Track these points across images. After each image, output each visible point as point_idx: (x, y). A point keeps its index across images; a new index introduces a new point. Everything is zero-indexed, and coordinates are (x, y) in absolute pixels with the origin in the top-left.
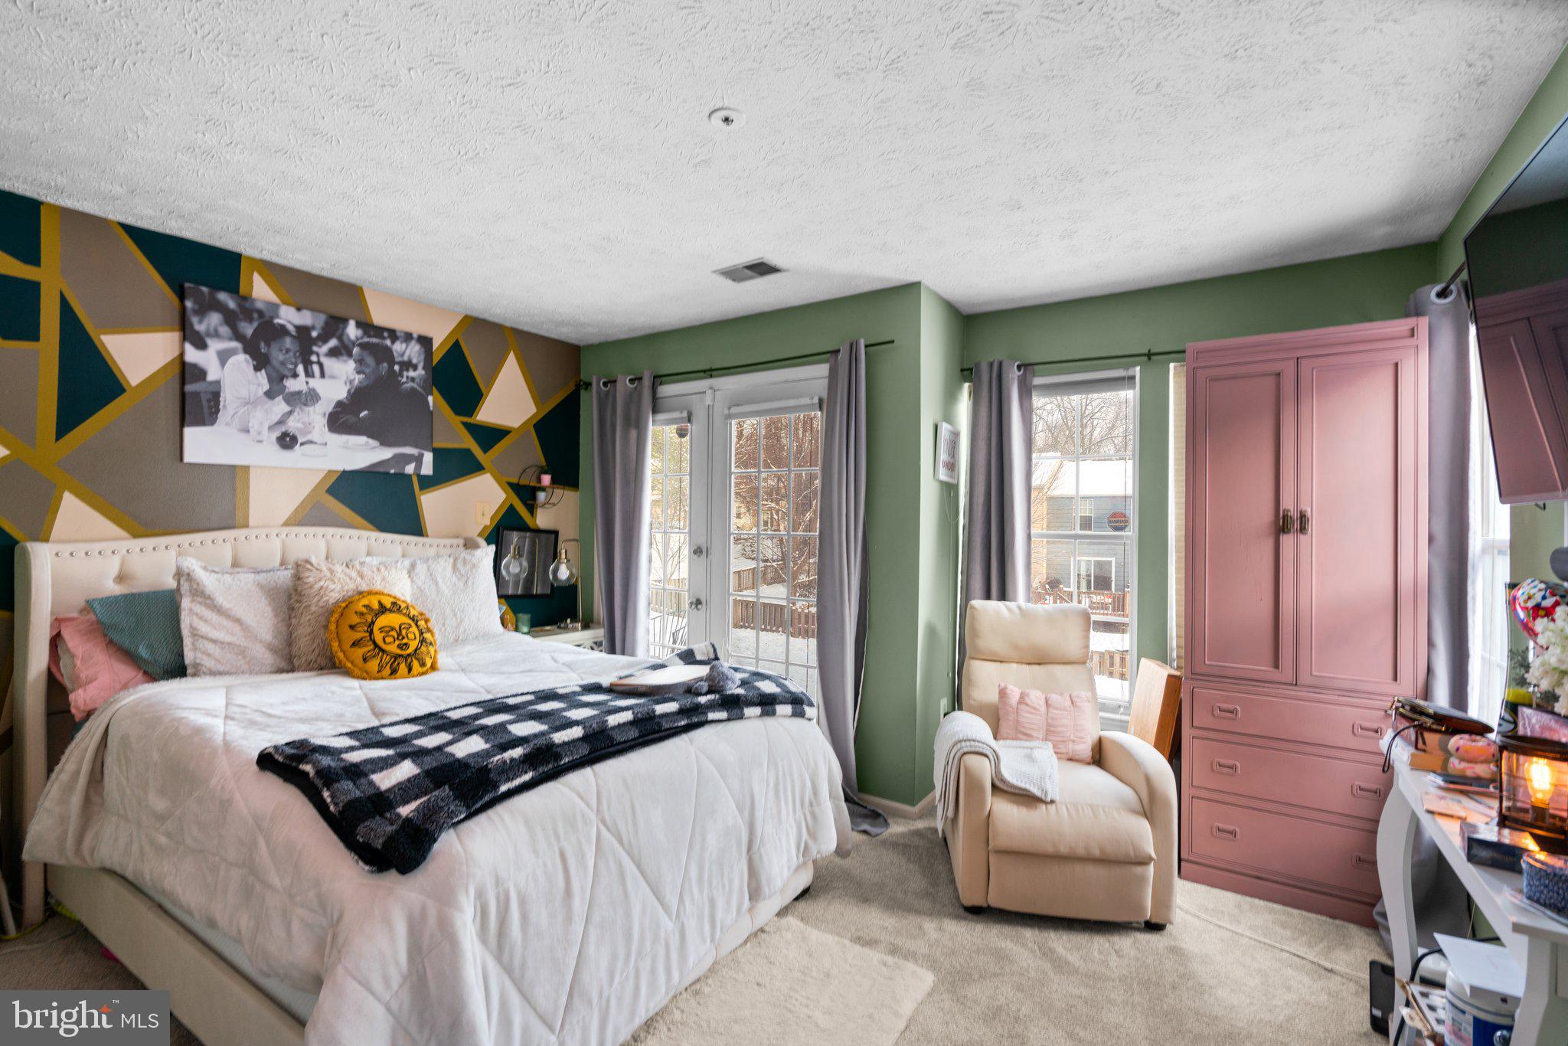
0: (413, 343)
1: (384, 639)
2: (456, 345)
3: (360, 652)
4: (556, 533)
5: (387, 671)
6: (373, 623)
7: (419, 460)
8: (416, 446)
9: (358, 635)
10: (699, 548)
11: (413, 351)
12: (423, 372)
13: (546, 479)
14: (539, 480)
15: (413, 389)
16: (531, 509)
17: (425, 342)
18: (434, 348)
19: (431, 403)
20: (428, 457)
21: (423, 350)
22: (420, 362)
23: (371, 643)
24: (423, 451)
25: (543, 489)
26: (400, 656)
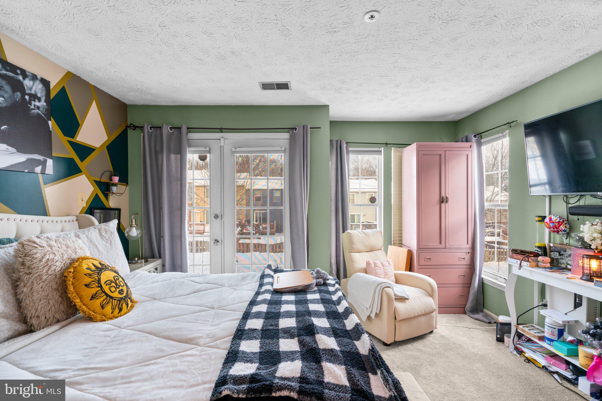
0: (38, 82)
1: (110, 289)
2: (63, 90)
3: (97, 302)
4: (119, 210)
5: (117, 310)
6: (99, 281)
7: (44, 164)
8: (42, 154)
9: (94, 291)
10: (216, 215)
11: (37, 88)
12: (45, 104)
13: (116, 179)
14: (111, 179)
15: (38, 115)
16: (106, 196)
17: (46, 83)
18: (51, 89)
19: (51, 126)
20: (50, 163)
21: (44, 89)
22: (42, 97)
23: (103, 294)
24: (47, 158)
25: (115, 185)
26: (122, 298)
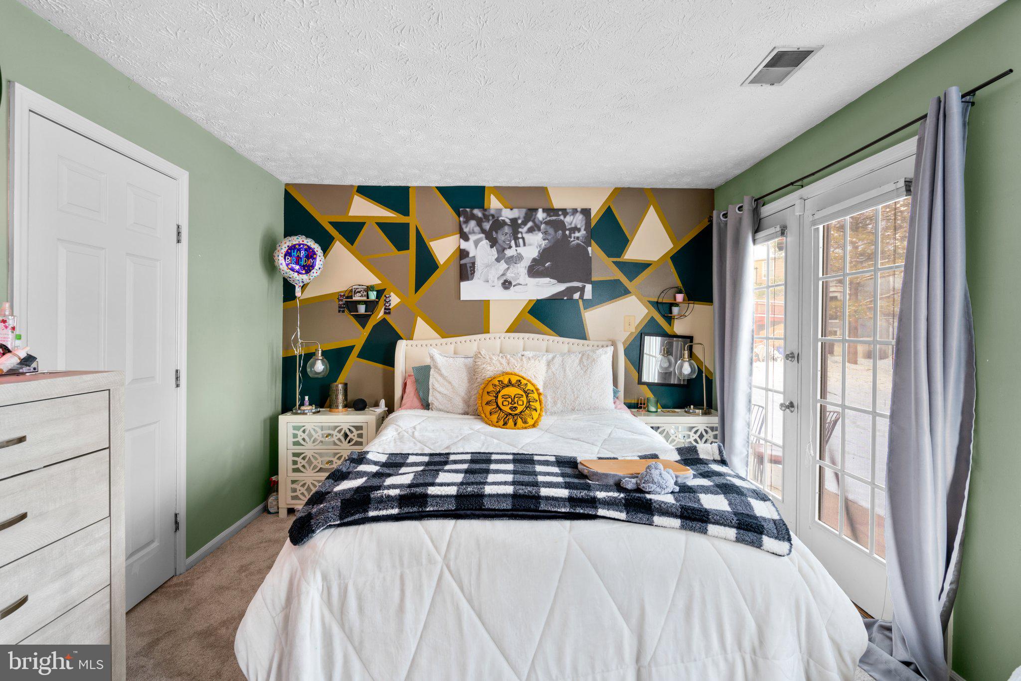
0: (578, 214)
2: (609, 209)
3: (488, 408)
4: (691, 338)
5: (501, 423)
6: (499, 392)
7: (582, 290)
8: (581, 281)
9: (490, 398)
10: (792, 353)
11: (578, 220)
12: (585, 232)
13: (680, 297)
14: (675, 298)
15: (578, 245)
16: (669, 319)
17: (586, 212)
19: (590, 252)
20: (589, 288)
21: (584, 218)
22: (582, 226)
23: (495, 404)
24: (585, 284)
25: (677, 305)
26: (511, 414)
